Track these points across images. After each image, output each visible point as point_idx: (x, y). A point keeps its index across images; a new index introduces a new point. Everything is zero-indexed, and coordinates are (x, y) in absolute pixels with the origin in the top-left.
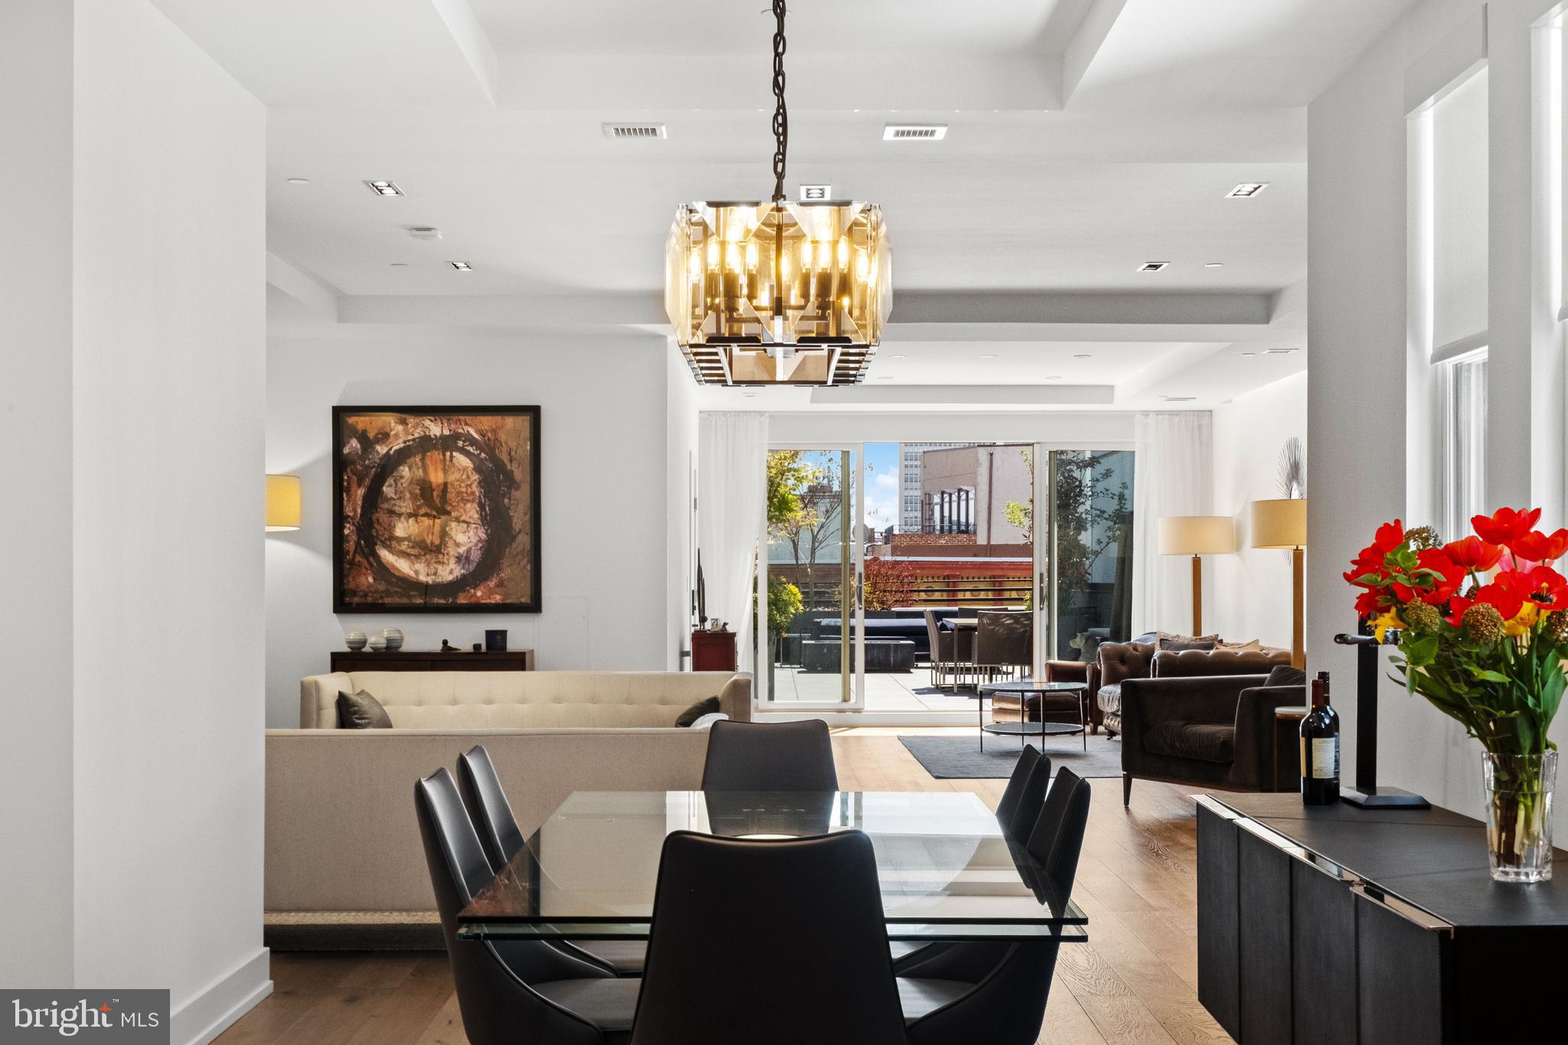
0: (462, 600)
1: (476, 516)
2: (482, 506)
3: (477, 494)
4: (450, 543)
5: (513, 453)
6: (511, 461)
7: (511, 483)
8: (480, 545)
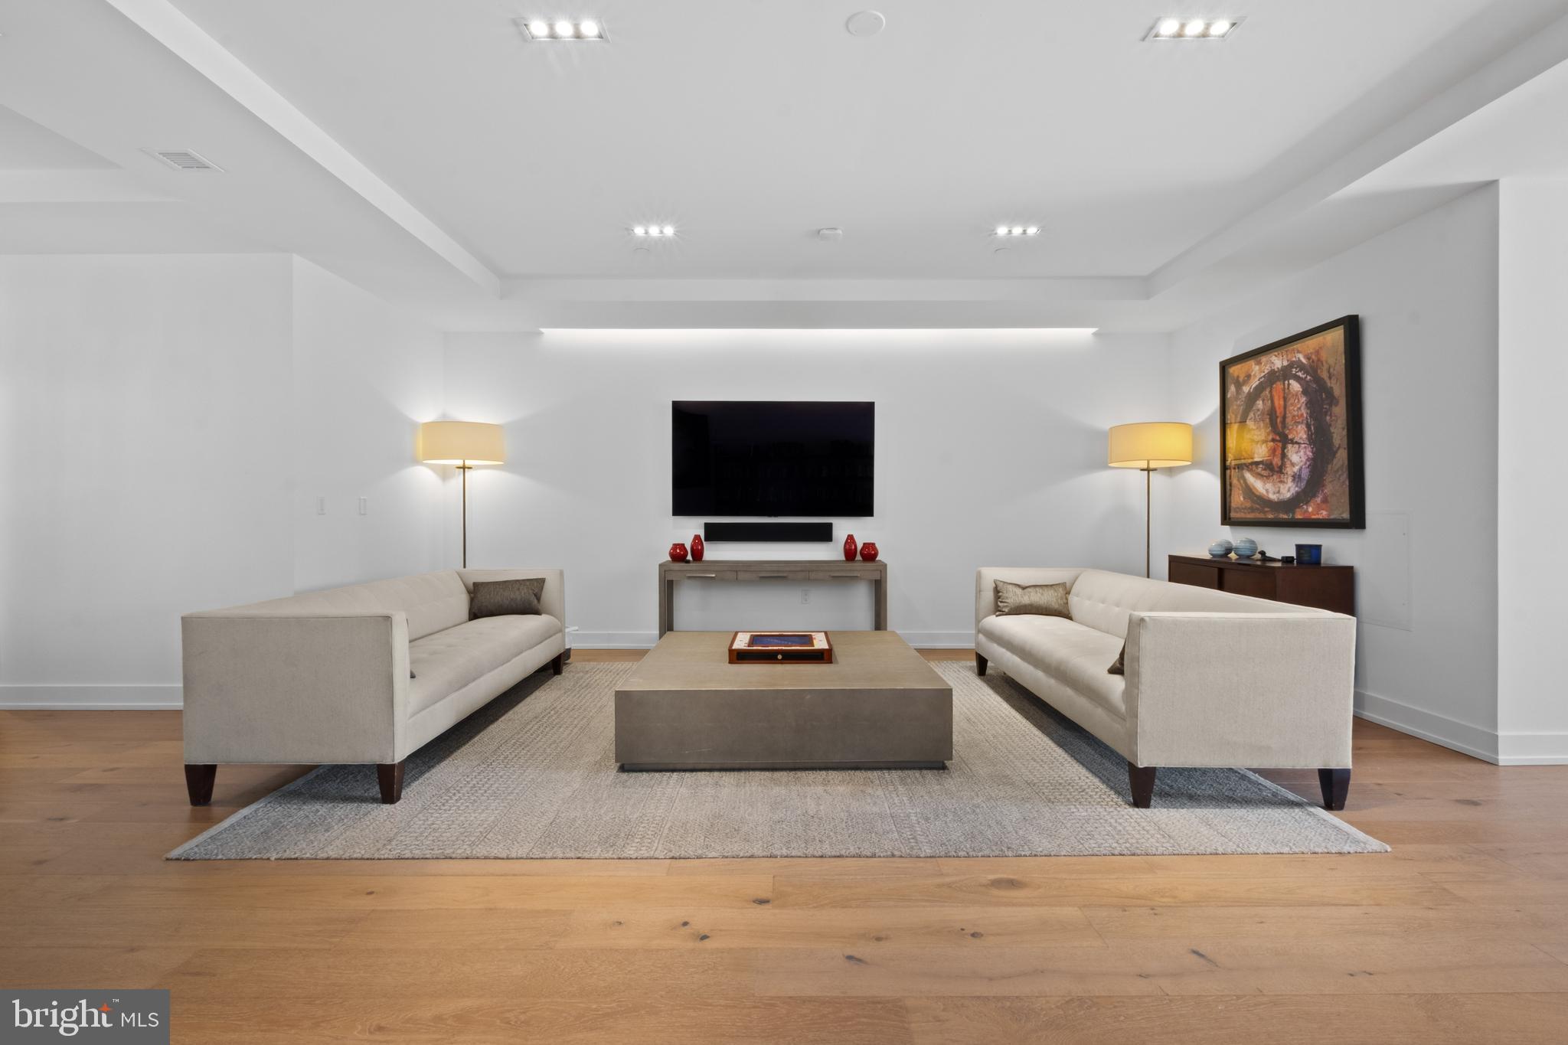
0: (1299, 516)
1: (1305, 436)
2: (1308, 426)
3: (1305, 415)
4: (1288, 464)
5: (1331, 370)
6: (1330, 378)
7: (1332, 400)
8: (1308, 463)
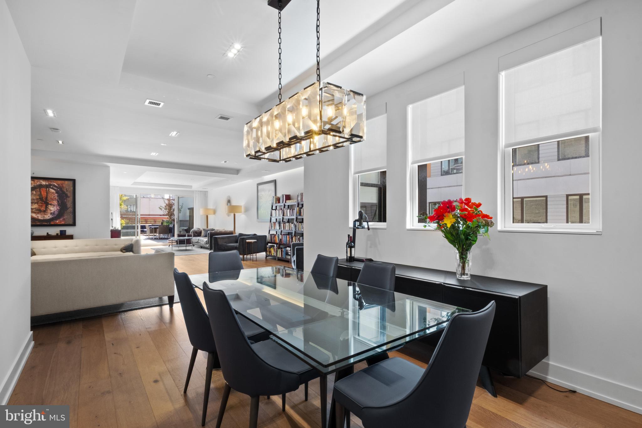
0: (52, 223)
1: (56, 204)
2: (58, 201)
3: (57, 198)
4: (48, 210)
5: (67, 190)
6: (67, 191)
7: (67, 196)
8: (58, 210)
